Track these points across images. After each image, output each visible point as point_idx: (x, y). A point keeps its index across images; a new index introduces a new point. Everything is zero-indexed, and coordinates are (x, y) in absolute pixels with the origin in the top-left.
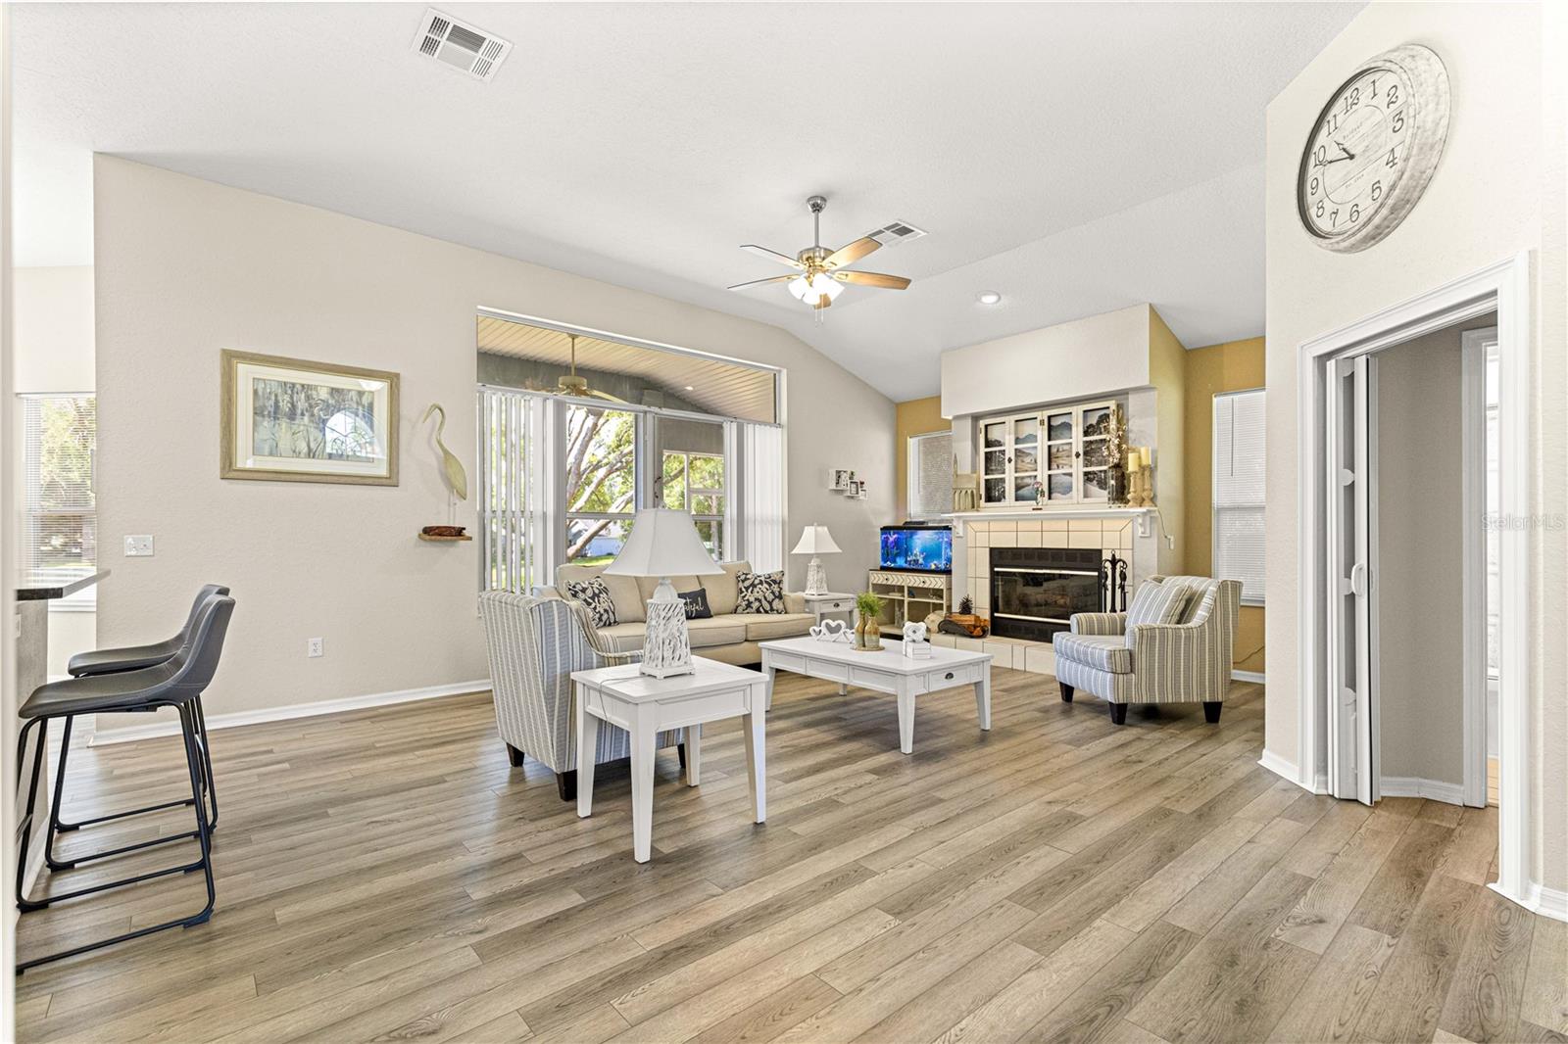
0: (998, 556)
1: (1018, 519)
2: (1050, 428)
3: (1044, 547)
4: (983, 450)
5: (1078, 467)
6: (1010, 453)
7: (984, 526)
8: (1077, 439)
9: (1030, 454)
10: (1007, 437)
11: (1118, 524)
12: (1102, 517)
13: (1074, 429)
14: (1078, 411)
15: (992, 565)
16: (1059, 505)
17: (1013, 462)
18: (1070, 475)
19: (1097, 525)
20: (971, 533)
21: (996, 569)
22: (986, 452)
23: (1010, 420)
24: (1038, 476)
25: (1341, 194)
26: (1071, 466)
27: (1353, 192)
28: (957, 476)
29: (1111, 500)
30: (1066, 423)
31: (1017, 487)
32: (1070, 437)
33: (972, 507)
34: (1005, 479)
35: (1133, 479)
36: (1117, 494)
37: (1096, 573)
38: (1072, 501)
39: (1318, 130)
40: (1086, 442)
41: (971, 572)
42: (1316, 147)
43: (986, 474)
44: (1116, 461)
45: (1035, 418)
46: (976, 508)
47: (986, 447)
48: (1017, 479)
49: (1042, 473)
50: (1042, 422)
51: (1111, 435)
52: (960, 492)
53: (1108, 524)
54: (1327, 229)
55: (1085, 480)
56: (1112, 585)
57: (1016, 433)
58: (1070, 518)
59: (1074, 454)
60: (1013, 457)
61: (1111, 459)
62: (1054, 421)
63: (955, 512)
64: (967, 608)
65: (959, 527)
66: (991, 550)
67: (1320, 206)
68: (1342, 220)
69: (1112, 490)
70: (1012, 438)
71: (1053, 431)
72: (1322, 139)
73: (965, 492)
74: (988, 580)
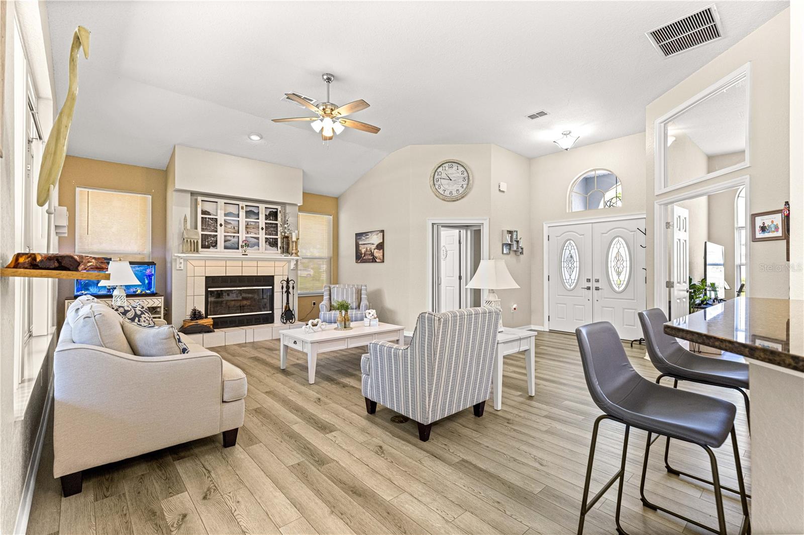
0: (211, 281)
1: (226, 259)
2: (247, 212)
3: (243, 275)
4: (200, 216)
5: (262, 235)
6: (221, 219)
7: (202, 263)
8: (262, 221)
9: (230, 223)
10: (219, 211)
11: (283, 264)
12: (275, 260)
13: (260, 215)
14: (262, 207)
15: (207, 287)
16: (251, 252)
17: (223, 227)
18: (258, 239)
19: (272, 263)
20: (190, 266)
21: (209, 289)
22: (202, 218)
23: (221, 202)
24: (238, 236)
25: (447, 187)
26: (259, 234)
27: (451, 188)
28: (187, 230)
29: (283, 252)
30: (256, 211)
31: (225, 241)
32: (258, 219)
33: (194, 251)
34: (217, 235)
35: (294, 244)
36: (286, 250)
37: (271, 287)
38: (259, 252)
39: (439, 167)
40: (266, 223)
41: (190, 292)
42: (438, 171)
43: (202, 231)
44: (286, 235)
45: (238, 205)
46: (197, 251)
47: (202, 214)
48: (225, 236)
49: (243, 235)
50: (242, 208)
51: (279, 222)
52: (189, 240)
53: (277, 264)
54: (442, 193)
55: (266, 242)
56: (286, 292)
57: (225, 210)
58: (257, 260)
59: (260, 228)
60: (223, 224)
61: (283, 234)
62: (249, 209)
63: (179, 253)
64: (196, 315)
65: (181, 263)
66: (206, 277)
67: (439, 186)
68: (447, 193)
69: (283, 248)
70: (223, 212)
71: (249, 213)
72: (440, 170)
73: (192, 241)
74: (204, 296)
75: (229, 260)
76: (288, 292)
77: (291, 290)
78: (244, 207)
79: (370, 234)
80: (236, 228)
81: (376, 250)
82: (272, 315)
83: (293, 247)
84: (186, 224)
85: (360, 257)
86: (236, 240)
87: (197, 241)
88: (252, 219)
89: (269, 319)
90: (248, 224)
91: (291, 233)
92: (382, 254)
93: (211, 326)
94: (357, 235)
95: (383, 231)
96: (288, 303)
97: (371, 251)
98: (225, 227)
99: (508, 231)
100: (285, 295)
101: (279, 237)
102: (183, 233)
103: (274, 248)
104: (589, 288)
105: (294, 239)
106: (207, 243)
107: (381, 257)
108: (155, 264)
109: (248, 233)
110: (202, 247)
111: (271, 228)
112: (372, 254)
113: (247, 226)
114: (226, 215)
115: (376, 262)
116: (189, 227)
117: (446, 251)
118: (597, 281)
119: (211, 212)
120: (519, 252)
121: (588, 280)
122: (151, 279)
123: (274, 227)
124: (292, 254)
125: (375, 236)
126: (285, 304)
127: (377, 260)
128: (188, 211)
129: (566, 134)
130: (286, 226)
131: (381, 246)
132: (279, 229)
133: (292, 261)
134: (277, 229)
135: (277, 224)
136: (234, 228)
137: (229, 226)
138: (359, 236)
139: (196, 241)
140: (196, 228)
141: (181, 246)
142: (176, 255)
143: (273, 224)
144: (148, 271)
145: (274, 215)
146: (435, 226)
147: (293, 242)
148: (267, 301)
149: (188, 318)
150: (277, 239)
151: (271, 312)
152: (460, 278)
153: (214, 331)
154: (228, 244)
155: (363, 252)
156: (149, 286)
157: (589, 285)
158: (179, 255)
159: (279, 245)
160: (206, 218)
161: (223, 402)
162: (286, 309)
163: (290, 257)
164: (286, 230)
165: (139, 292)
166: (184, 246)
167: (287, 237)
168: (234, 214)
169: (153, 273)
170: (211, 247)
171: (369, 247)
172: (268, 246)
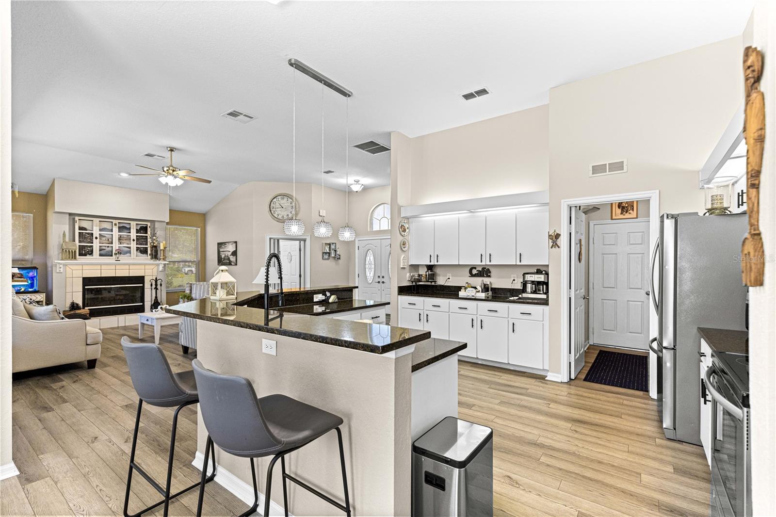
0: (87, 281)
1: (101, 264)
2: (119, 227)
3: (116, 276)
4: (77, 231)
5: (134, 245)
6: (96, 233)
7: (80, 267)
8: (133, 234)
9: (105, 236)
10: (94, 228)
11: (152, 267)
12: (145, 264)
13: (132, 230)
14: (133, 224)
15: (84, 285)
16: (124, 259)
17: (98, 239)
18: (130, 248)
19: (143, 267)
20: (68, 270)
21: (86, 287)
22: (79, 233)
23: (96, 220)
24: (112, 247)
25: (280, 212)
26: (130, 244)
27: (283, 213)
28: (66, 242)
29: (152, 258)
30: (128, 227)
31: (100, 250)
32: (130, 233)
33: (72, 258)
34: (92, 246)
35: (162, 252)
36: (155, 256)
37: (142, 285)
38: (130, 258)
39: (274, 198)
40: (137, 236)
41: (69, 289)
42: (274, 201)
43: (79, 243)
44: (155, 245)
45: (112, 222)
46: (75, 258)
47: (79, 230)
48: (100, 246)
49: (116, 246)
50: (116, 225)
51: (149, 234)
52: (68, 250)
53: (147, 267)
54: (277, 217)
55: (137, 250)
56: (155, 288)
57: (100, 227)
58: (129, 264)
59: (132, 239)
60: (98, 237)
61: (152, 244)
62: (121, 225)
63: (58, 260)
64: (74, 306)
65: (60, 268)
66: (84, 278)
67: (274, 212)
68: (280, 217)
69: (152, 254)
70: (98, 228)
71: (121, 229)
72: (275, 200)
73: (70, 251)
74: (81, 293)
75: (103, 265)
76: (156, 288)
77: (159, 287)
78: (117, 225)
79: (227, 244)
80: (110, 240)
81: (231, 256)
82: (143, 306)
83: (161, 254)
84: (65, 238)
85: (221, 262)
86: (110, 249)
87: (75, 251)
88: (124, 233)
89: (141, 309)
90: (121, 237)
91: (160, 244)
92: (235, 259)
93: (88, 315)
94: (219, 244)
95: (236, 242)
96: (156, 297)
97: (228, 257)
98: (100, 239)
99: (326, 244)
100: (154, 291)
101: (149, 246)
102: (62, 245)
103: (145, 255)
104: (379, 282)
105: (162, 248)
106: (84, 252)
107: (235, 261)
108: (37, 269)
109: (121, 243)
110: (80, 255)
111: (142, 240)
112: (229, 259)
113: (120, 239)
114: (100, 230)
115: (231, 265)
116: (67, 239)
117: (291, 256)
118: (383, 277)
119: (87, 228)
120: (338, 258)
121: (379, 277)
122: (34, 280)
123: (145, 239)
124: (160, 259)
125: (231, 246)
126: (154, 298)
127: (232, 264)
128: (66, 228)
129: (357, 182)
130: (154, 238)
131: (235, 253)
132: (149, 240)
133: (160, 265)
134: (147, 240)
135: (147, 236)
136: (108, 240)
137: (104, 239)
138: (220, 245)
139: (73, 251)
140: (74, 241)
141: (61, 254)
142: (56, 261)
143: (143, 236)
144: (31, 274)
145: (144, 229)
146: (272, 240)
147: (161, 250)
148: (138, 295)
149: (67, 309)
150: (147, 248)
151: (142, 304)
152: (300, 276)
153: (90, 319)
154: (102, 252)
155: (223, 257)
156: (32, 285)
157: (379, 280)
158: (59, 262)
159: (149, 252)
160: (83, 233)
161: (87, 345)
162: (155, 301)
163: (158, 262)
164: (154, 241)
165: (23, 290)
166: (63, 255)
167: (156, 247)
168: (108, 229)
169: (35, 275)
170: (88, 255)
171: (227, 253)
172: (139, 254)
